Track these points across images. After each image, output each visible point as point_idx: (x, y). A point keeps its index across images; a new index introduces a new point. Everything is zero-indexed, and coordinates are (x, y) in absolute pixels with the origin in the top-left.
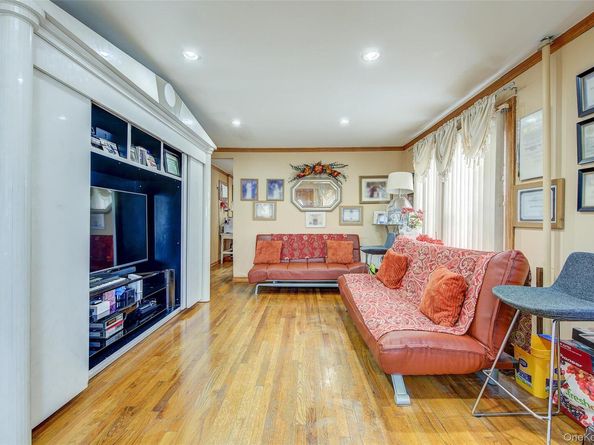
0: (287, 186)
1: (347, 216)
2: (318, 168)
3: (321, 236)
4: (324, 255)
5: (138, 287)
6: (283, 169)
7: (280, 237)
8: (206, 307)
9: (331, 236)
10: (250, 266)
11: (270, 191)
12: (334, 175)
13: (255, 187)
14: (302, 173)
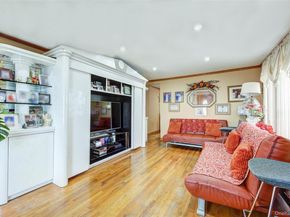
0: (185, 95)
1: (220, 109)
2: (201, 85)
3: (203, 121)
4: (204, 130)
5: (114, 137)
6: (183, 86)
7: (181, 120)
8: (144, 151)
9: (209, 121)
10: (166, 133)
11: (177, 98)
12: (211, 87)
13: (170, 96)
14: (193, 88)
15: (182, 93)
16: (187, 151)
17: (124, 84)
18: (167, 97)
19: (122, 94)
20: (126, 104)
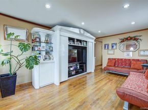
0: (118, 45)
1: (142, 53)
3: (130, 60)
4: (130, 66)
5: (78, 66)
7: (115, 59)
8: (93, 74)
9: (133, 60)
10: (106, 66)
13: (108, 46)
15: (116, 44)
16: (119, 76)
17: (83, 41)
18: (106, 46)
19: (82, 46)
20: (84, 51)
